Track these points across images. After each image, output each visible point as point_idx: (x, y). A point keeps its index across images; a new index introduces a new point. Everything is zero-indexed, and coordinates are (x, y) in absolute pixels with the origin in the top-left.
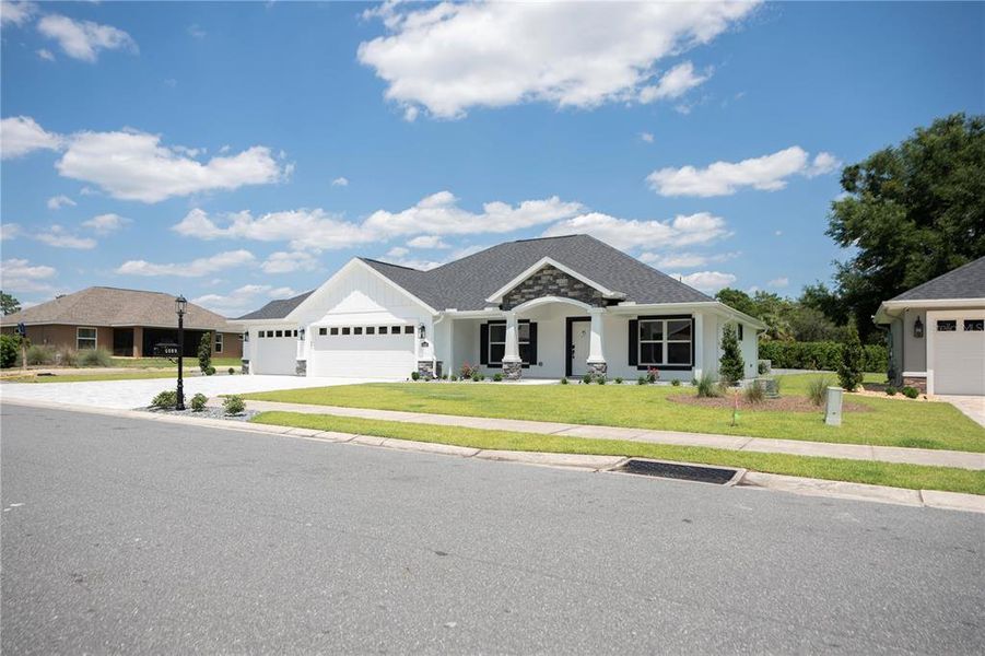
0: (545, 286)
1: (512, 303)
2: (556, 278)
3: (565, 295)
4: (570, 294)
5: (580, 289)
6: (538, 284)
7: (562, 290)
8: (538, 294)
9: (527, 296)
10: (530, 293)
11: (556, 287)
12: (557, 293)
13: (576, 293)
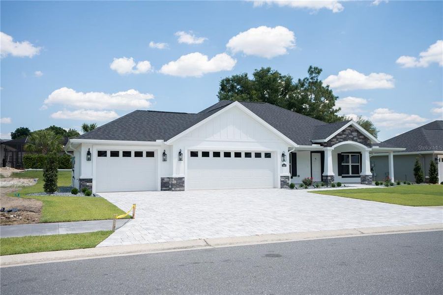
0: (348, 135)
1: (332, 143)
2: (352, 132)
3: (356, 141)
4: (358, 140)
5: (362, 139)
6: (344, 134)
7: (355, 138)
8: (345, 140)
9: (339, 140)
10: (341, 138)
11: (352, 136)
12: (353, 140)
13: (361, 140)
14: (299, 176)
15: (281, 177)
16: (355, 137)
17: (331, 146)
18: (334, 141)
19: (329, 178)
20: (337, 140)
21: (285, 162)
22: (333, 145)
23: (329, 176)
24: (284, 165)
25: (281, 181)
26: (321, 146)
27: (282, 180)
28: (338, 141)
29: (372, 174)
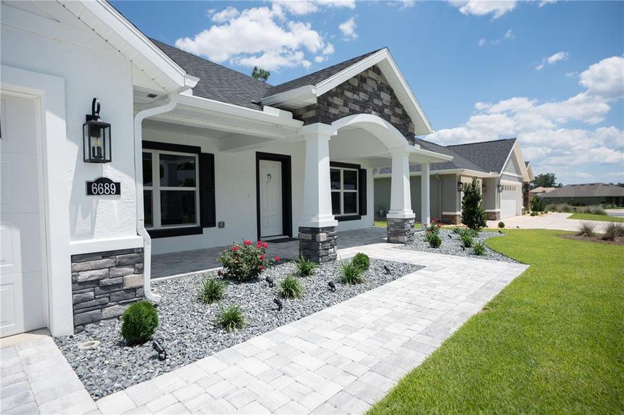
0: (370, 96)
1: (330, 110)
2: (379, 88)
6: (363, 91)
9: (350, 105)
11: (380, 103)
14: (222, 225)
15: (75, 258)
16: (387, 107)
17: (328, 120)
18: (336, 106)
19: (323, 237)
20: (346, 105)
21: (108, 171)
22: (336, 118)
23: (324, 229)
24: (99, 187)
25: (78, 285)
26: (295, 117)
27: (83, 276)
28: (347, 110)
29: (414, 216)
